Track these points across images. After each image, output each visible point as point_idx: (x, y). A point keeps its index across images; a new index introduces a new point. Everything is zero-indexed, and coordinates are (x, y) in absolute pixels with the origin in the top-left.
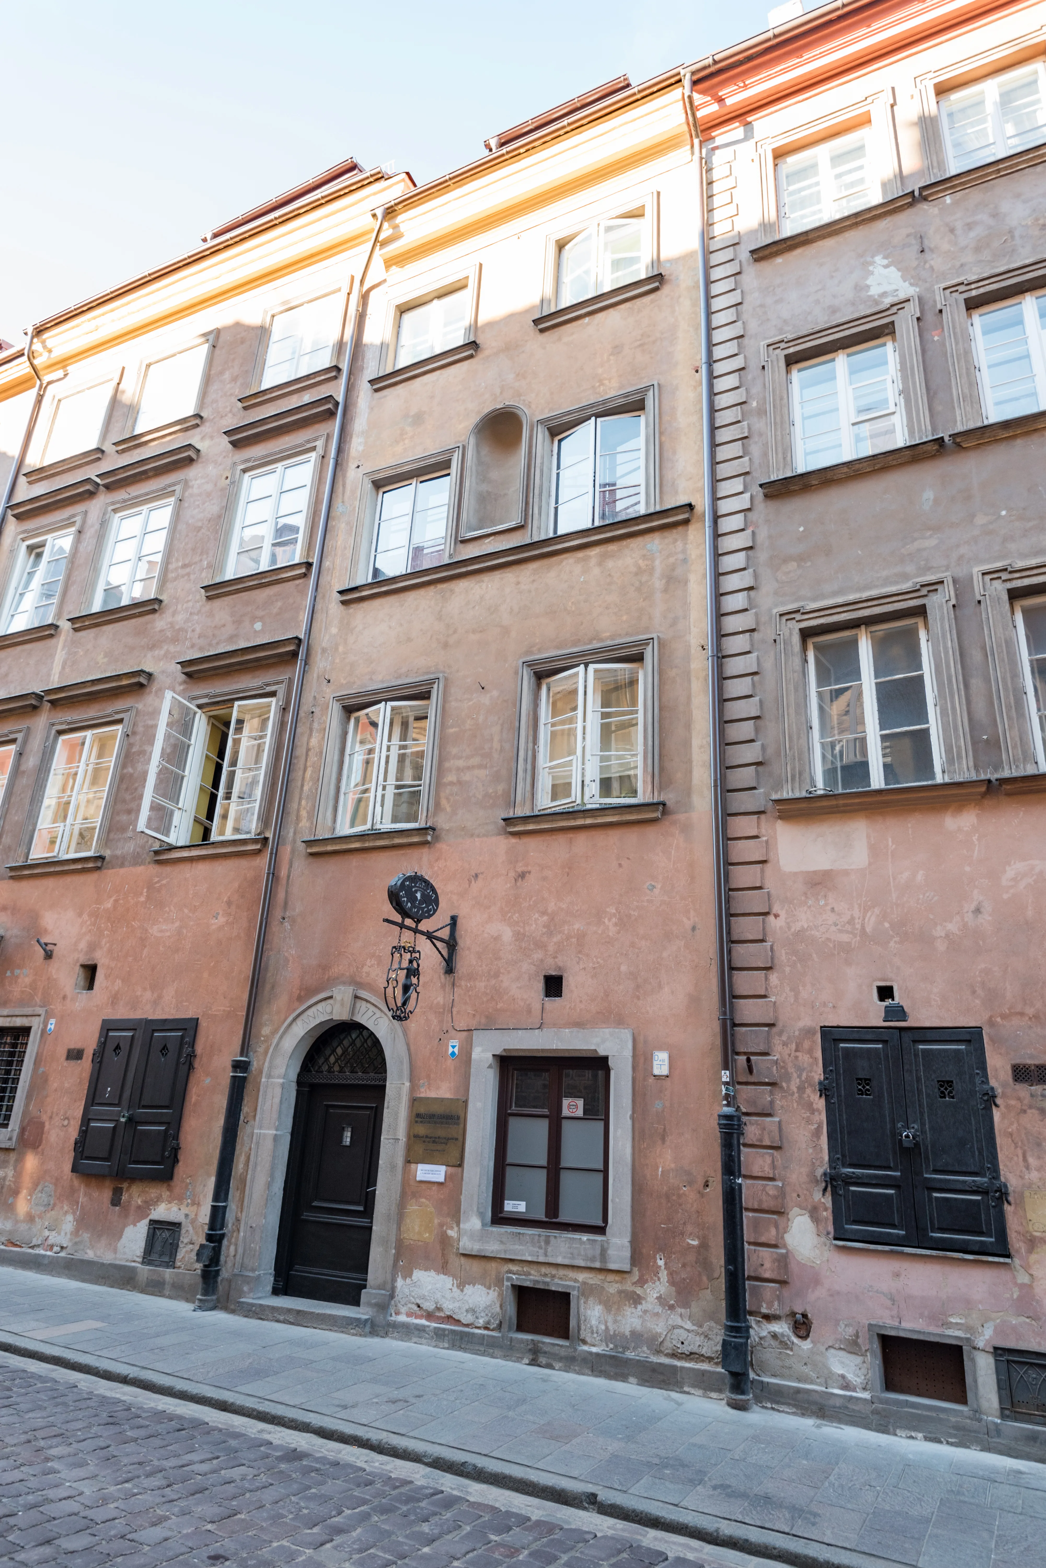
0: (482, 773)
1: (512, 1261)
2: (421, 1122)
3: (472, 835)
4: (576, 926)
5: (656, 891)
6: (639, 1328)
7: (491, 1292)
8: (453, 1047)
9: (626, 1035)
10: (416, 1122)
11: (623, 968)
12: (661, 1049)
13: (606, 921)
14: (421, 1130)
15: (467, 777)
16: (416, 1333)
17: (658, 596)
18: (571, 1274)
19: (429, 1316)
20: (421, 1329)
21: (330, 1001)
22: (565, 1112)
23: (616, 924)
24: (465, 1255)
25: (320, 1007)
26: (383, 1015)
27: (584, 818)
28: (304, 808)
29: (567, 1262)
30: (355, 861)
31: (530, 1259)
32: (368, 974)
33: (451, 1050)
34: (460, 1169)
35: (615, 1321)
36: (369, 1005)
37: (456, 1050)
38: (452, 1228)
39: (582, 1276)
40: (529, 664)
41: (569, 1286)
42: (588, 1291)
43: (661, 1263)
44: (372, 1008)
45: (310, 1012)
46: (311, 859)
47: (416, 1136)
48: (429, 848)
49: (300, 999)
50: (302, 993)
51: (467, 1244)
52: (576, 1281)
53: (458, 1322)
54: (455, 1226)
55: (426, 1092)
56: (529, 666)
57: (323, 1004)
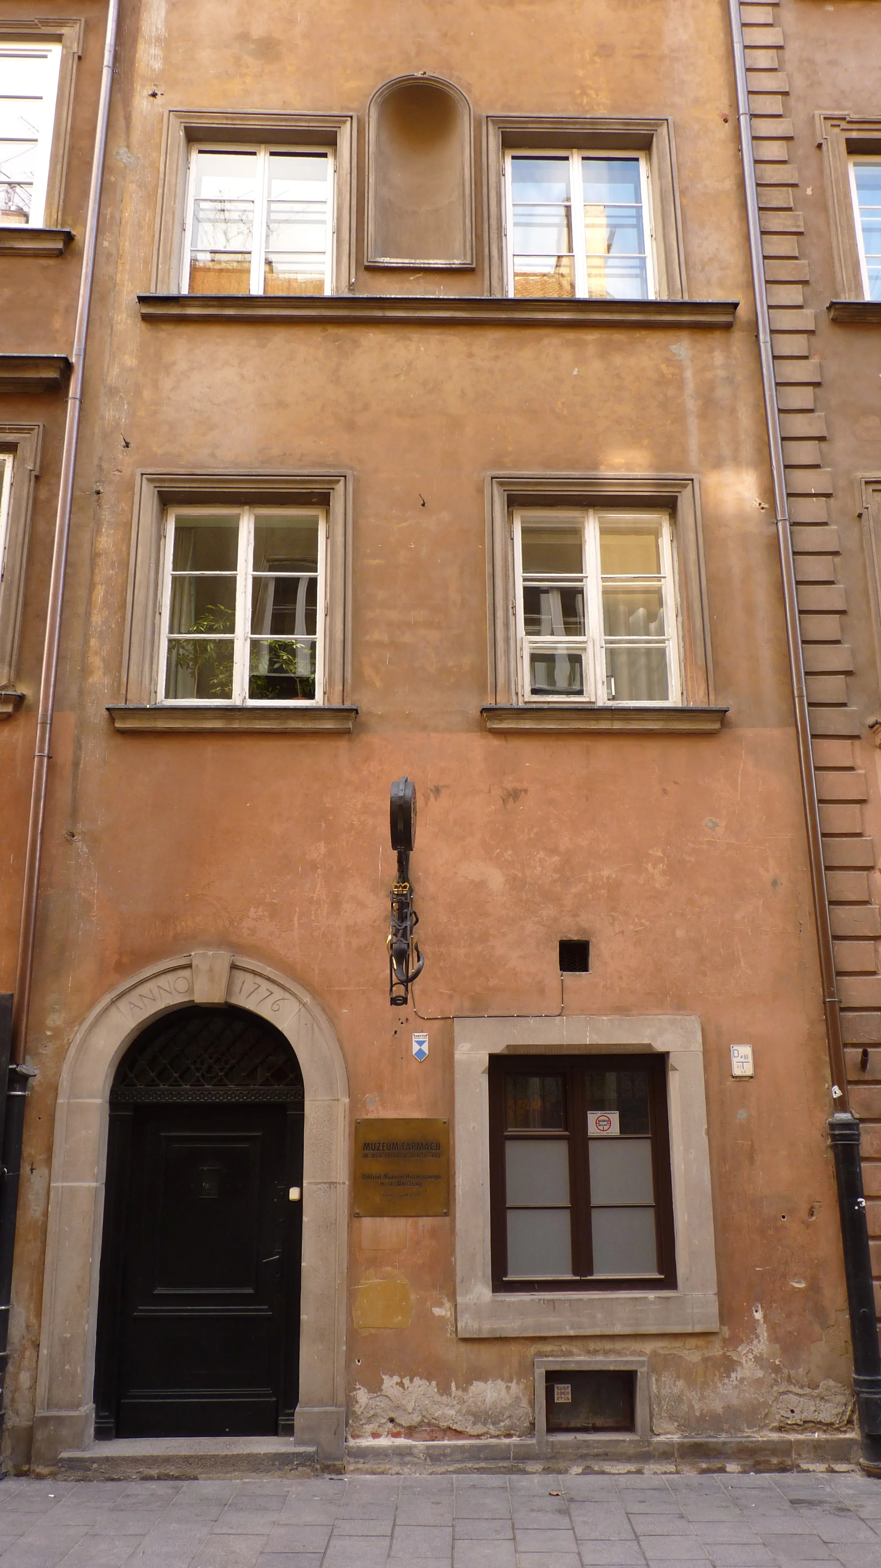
0: (434, 635)
1: (544, 1339)
2: (373, 1156)
3: (424, 728)
4: (606, 873)
5: (720, 830)
6: (735, 1402)
7: (513, 1385)
8: (420, 1043)
9: (693, 1024)
10: (366, 1156)
11: (680, 933)
12: (741, 1042)
13: (650, 866)
14: (376, 1167)
15: (407, 638)
16: (396, 1459)
17: (693, 423)
18: (636, 1346)
19: (411, 1431)
20: (402, 1453)
21: (186, 973)
22: (593, 1130)
23: (664, 873)
24: (465, 1340)
25: (163, 981)
26: (287, 995)
27: (612, 719)
28: (96, 653)
29: (627, 1331)
30: (210, 750)
31: (572, 1333)
32: (253, 931)
33: (416, 1048)
34: (447, 1219)
35: (702, 1398)
36: (259, 980)
37: (425, 1048)
38: (440, 1305)
39: (648, 1347)
40: (503, 482)
41: (632, 1362)
42: (659, 1364)
43: (758, 1316)
44: (265, 985)
45: (144, 989)
46: (119, 740)
47: (366, 1176)
48: (350, 740)
49: (122, 968)
50: (125, 960)
51: (469, 1325)
52: (641, 1354)
53: (459, 1434)
54: (445, 1300)
55: (376, 1111)
56: (501, 484)
57: (170, 977)
